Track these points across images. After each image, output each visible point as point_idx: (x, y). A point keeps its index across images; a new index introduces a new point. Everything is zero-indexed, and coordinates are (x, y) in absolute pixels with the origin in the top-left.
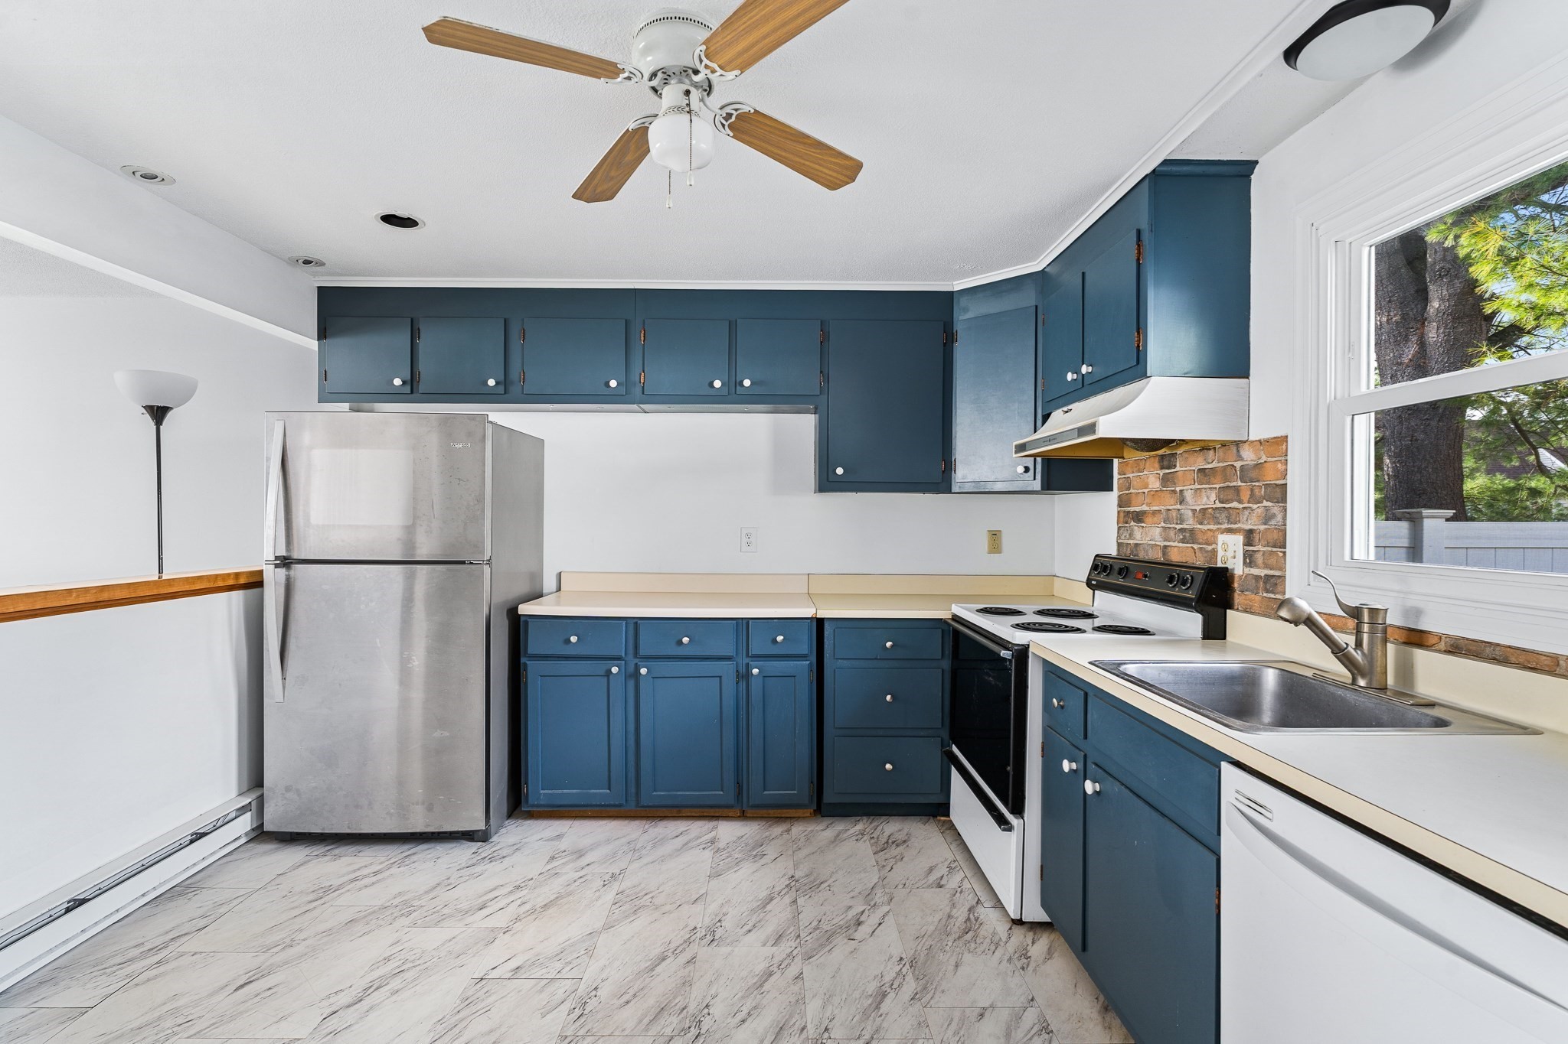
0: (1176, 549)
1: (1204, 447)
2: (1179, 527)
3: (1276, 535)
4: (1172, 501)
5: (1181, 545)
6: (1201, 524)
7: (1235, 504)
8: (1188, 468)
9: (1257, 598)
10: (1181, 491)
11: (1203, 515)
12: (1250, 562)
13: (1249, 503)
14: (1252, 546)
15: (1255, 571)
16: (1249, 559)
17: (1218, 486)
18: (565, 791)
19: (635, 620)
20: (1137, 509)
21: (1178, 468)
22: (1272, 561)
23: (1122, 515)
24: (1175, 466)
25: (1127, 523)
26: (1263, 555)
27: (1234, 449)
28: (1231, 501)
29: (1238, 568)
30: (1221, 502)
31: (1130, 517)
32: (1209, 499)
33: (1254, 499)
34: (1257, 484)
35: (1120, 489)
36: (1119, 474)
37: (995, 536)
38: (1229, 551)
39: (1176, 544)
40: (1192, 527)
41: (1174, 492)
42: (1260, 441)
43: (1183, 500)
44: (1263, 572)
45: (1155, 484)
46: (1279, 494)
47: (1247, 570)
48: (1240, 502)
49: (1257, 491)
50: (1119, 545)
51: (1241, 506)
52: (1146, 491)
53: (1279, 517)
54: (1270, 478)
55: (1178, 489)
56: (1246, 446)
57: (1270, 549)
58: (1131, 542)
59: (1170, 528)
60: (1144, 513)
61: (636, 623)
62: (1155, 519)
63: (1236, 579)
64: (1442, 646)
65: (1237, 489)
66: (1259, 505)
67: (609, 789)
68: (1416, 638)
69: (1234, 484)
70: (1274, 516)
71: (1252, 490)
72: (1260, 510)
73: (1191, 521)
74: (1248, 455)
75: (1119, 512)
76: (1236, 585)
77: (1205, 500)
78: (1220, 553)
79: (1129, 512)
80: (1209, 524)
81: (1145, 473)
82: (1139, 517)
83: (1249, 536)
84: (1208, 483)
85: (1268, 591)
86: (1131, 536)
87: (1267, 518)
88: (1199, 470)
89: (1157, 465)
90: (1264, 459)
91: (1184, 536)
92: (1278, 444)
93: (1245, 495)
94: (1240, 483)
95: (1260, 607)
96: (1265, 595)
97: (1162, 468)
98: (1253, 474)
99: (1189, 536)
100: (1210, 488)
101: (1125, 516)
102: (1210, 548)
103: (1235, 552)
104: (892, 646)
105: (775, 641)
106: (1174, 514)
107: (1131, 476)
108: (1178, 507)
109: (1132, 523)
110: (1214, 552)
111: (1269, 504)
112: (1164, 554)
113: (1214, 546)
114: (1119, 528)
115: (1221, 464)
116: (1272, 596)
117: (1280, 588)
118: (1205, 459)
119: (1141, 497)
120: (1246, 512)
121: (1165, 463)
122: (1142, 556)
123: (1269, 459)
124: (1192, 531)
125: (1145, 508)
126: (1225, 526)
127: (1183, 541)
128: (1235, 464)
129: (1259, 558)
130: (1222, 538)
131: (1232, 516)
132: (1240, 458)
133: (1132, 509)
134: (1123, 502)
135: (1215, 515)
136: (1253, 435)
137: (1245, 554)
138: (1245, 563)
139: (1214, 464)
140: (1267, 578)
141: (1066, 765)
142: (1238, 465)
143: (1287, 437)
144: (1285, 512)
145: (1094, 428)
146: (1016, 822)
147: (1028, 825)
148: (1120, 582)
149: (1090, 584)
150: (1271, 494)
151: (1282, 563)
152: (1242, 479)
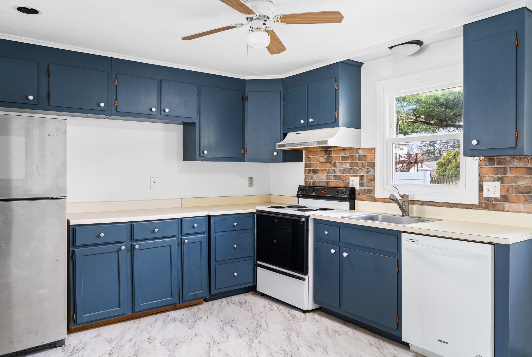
0: (332, 182)
1: (344, 149)
2: (334, 175)
3: (371, 177)
4: (331, 166)
5: (334, 181)
6: (343, 174)
7: (356, 168)
8: (337, 155)
9: (365, 196)
10: (334, 163)
11: (344, 171)
12: (362, 185)
13: (361, 167)
14: (363, 180)
15: (364, 188)
16: (361, 184)
17: (349, 162)
18: (96, 313)
19: (131, 223)
20: (314, 169)
22: (370, 185)
23: (307, 171)
24: (332, 154)
25: (309, 174)
26: (367, 183)
27: (356, 150)
28: (355, 166)
29: (358, 187)
30: (350, 167)
31: (309, 170)
32: (347, 166)
33: (363, 166)
34: (364, 161)
35: (305, 162)
36: (305, 156)
37: (251, 179)
38: (354, 182)
39: (332, 181)
40: (339, 175)
41: (332, 163)
42: (365, 148)
43: (335, 166)
44: (366, 188)
45: (322, 160)
46: (373, 165)
47: (361, 188)
48: (358, 167)
49: (364, 164)
50: (306, 182)
51: (358, 168)
52: (318, 162)
53: (372, 172)
54: (369, 160)
55: (333, 162)
56: (360, 150)
57: (369, 181)
58: (312, 180)
59: (330, 175)
60: (318, 170)
61: (132, 224)
62: (323, 172)
63: (357, 191)
64: (419, 204)
65: (357, 163)
66: (365, 168)
67: (120, 307)
68: (413, 202)
69: (356, 161)
70: (370, 171)
71: (363, 163)
72: (365, 170)
73: (339, 173)
74: (361, 153)
75: (305, 170)
76: (357, 193)
77: (344, 166)
78: (351, 183)
79: (310, 170)
80: (346, 174)
81: (318, 156)
82: (315, 172)
83: (362, 177)
84: (346, 161)
85: (368, 194)
86: (312, 178)
87: (368, 172)
88: (342, 156)
89: (324, 154)
90: (366, 154)
91: (336, 178)
92: (373, 150)
93: (360, 164)
94: (357, 161)
95: (366, 199)
96: (367, 195)
97: (326, 155)
98: (363, 159)
99: (339, 178)
100: (346, 162)
101: (308, 171)
102: (346, 181)
103: (356, 182)
104: (237, 225)
105: (193, 227)
106: (332, 170)
107: (311, 157)
108: (333, 168)
109: (312, 174)
110: (348, 183)
111: (368, 168)
112: (327, 184)
113: (348, 181)
114: (305, 176)
115: (350, 155)
116: (370, 195)
117: (372, 192)
118: (344, 153)
119: (316, 165)
120: (361, 170)
121: (327, 153)
122: (317, 185)
123: (368, 154)
124: (339, 176)
125: (318, 168)
126: (353, 174)
127: (335, 179)
128: (356, 155)
129: (365, 184)
130: (351, 178)
131: (355, 171)
132: (358, 153)
133: (312, 169)
134: (306, 166)
135: (348, 171)
136: (362, 147)
137: (360, 183)
138: (360, 186)
139: (348, 155)
140: (368, 190)
141: (333, 251)
142: (357, 155)
143: (375, 148)
144: (375, 169)
145: (325, 142)
146: (306, 277)
147: (310, 277)
148: (314, 194)
149: (298, 196)
150: (369, 165)
151: (373, 185)
152: (359, 160)
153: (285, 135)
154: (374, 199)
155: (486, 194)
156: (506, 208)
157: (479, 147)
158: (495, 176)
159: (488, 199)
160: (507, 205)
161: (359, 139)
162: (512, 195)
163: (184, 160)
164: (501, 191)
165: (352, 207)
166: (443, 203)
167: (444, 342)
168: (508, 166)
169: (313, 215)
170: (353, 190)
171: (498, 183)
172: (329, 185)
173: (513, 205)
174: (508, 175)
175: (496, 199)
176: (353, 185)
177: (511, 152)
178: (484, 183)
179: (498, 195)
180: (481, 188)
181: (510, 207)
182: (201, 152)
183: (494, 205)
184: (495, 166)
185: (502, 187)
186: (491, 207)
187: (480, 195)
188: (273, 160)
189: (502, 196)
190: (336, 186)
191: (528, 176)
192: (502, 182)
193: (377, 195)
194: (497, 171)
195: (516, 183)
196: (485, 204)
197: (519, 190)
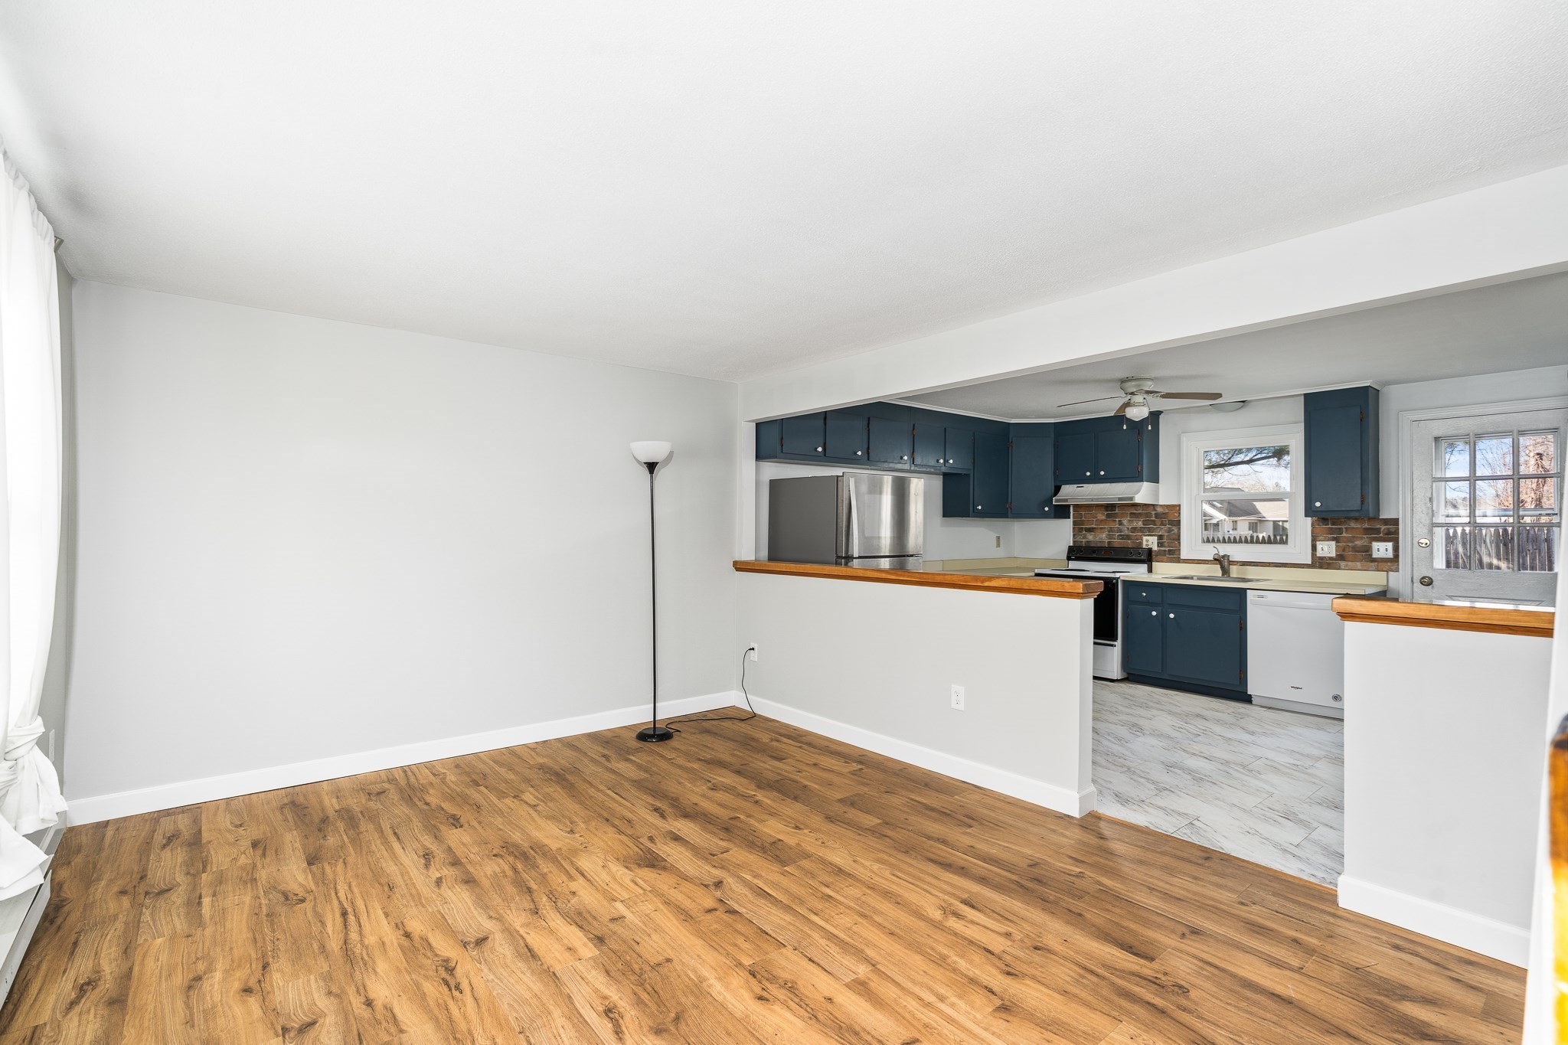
0: (1117, 542)
2: (1119, 533)
4: (1114, 524)
5: (1119, 540)
6: (1133, 533)
7: (1152, 526)
8: (1124, 513)
9: (1166, 557)
10: (1120, 520)
11: (1134, 529)
13: (1160, 525)
14: (1162, 540)
15: (1164, 548)
16: (1160, 544)
17: (1142, 519)
20: (1089, 526)
21: (1117, 511)
22: (1173, 545)
25: (1081, 532)
26: (1168, 543)
27: (1152, 507)
28: (1150, 524)
29: (1155, 548)
30: (1144, 525)
31: (1078, 528)
32: (1139, 524)
33: (1162, 524)
34: (1164, 519)
35: (1073, 518)
36: (1074, 512)
38: (1151, 542)
39: (1116, 540)
40: (1127, 534)
42: (1165, 505)
43: (1121, 524)
44: (1167, 549)
45: (1101, 517)
46: (1178, 523)
47: (1160, 548)
48: (1155, 525)
49: (1164, 522)
50: (1074, 542)
51: (1155, 527)
52: (1095, 519)
53: (1176, 531)
55: (1117, 520)
56: (1158, 506)
57: (1171, 540)
58: (1086, 540)
59: (1113, 534)
60: (1094, 528)
62: (1102, 530)
63: (1155, 551)
64: (1239, 563)
65: (1153, 521)
66: (1165, 526)
69: (1152, 519)
70: (1173, 530)
71: (1162, 521)
72: (1166, 528)
73: (1127, 532)
74: (1159, 510)
75: (1074, 528)
76: (1154, 554)
77: (1135, 524)
78: (1145, 543)
79: (1082, 527)
80: (1138, 532)
81: (1094, 514)
82: (1090, 530)
83: (1160, 537)
84: (1137, 518)
85: (1170, 554)
86: (1085, 538)
87: (1170, 531)
88: (1131, 513)
89: (1104, 512)
90: (1167, 511)
91: (1121, 537)
92: (1176, 507)
93: (1158, 522)
94: (1154, 519)
95: (1168, 560)
96: (1168, 556)
98: (1162, 516)
99: (1128, 537)
100: (1138, 520)
102: (1138, 541)
103: (1153, 542)
106: (1116, 529)
107: (1083, 514)
108: (1118, 526)
109: (1085, 532)
110: (1141, 543)
111: (1170, 526)
112: (1108, 544)
113: (1140, 540)
114: (1075, 535)
115: (1144, 511)
116: (1173, 556)
117: (1177, 553)
118: (1135, 509)
119: (1091, 522)
120: (1159, 529)
121: (1109, 511)
122: (1092, 545)
123: (1170, 511)
125: (1093, 526)
126: (1148, 533)
129: (1166, 544)
130: (1145, 538)
131: (1151, 530)
132: (1155, 510)
133: (1084, 526)
134: (1075, 523)
135: (1141, 530)
136: (1161, 503)
137: (1158, 543)
138: (1158, 546)
139: (1140, 511)
140: (1169, 551)
141: (1154, 613)
142: (1153, 513)
143: (1179, 506)
144: (1179, 529)
145: (1131, 499)
146: (1115, 643)
147: (1119, 643)
148: (1094, 556)
149: (1069, 558)
150: (1171, 523)
151: (1178, 545)
152: (1156, 517)
153: (1057, 489)
154: (1178, 560)
155: (1319, 553)
156: (1342, 567)
157: (1323, 509)
158: (1330, 536)
159: (1321, 558)
160: (1343, 564)
161: (1156, 494)
162: (1349, 554)
163: (944, 516)
164: (1336, 551)
165: (1150, 570)
166: (1269, 563)
167: (1298, 688)
168: (1343, 527)
169: (1123, 576)
170: (1150, 550)
171: (1333, 543)
172: (1111, 546)
173: (1350, 563)
174: (1344, 535)
175: (1331, 558)
176: (1147, 545)
177: (1356, 514)
178: (1318, 542)
179: (1333, 554)
180: (1314, 548)
181: (1347, 566)
182: (974, 507)
183: (1329, 564)
184: (1330, 526)
185: (1337, 546)
186: (1325, 566)
187: (1314, 554)
188: (1045, 516)
189: (1337, 555)
190: (1122, 546)
191: (1365, 536)
192: (1337, 542)
193: (1183, 557)
194: (1331, 532)
195: (1353, 542)
196: (1319, 563)
197: (1355, 549)
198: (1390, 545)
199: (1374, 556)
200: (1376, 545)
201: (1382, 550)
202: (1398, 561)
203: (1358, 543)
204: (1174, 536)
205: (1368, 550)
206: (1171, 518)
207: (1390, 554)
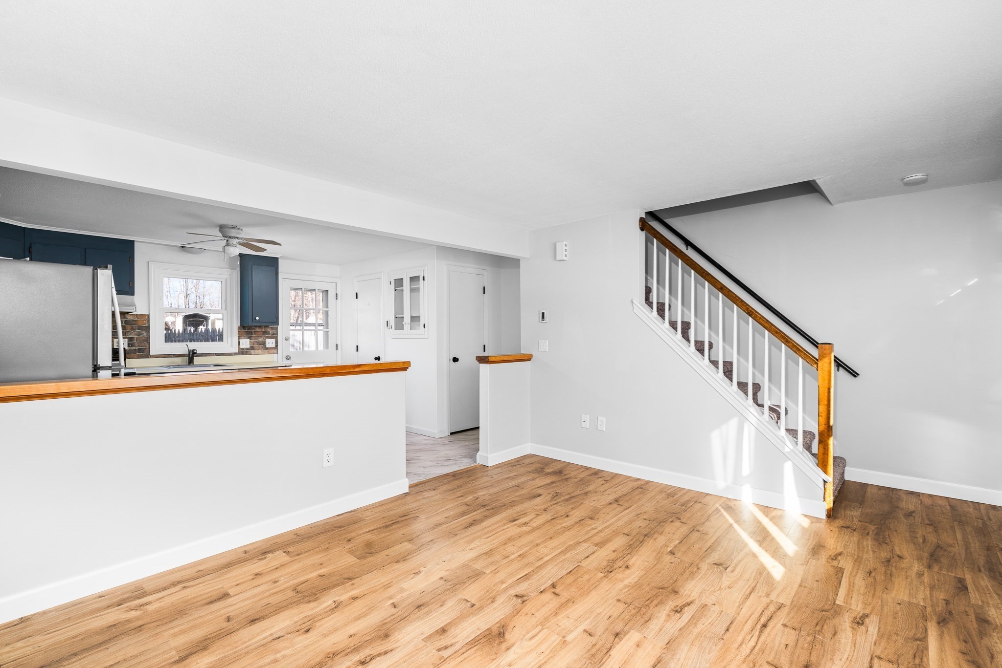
15: (134, 348)
22: (143, 345)
26: (138, 343)
33: (132, 329)
44: (137, 348)
46: (147, 329)
47: (129, 348)
49: (134, 327)
51: (126, 331)
53: (145, 334)
56: (129, 315)
57: (141, 342)
70: (143, 334)
71: (132, 327)
72: (136, 332)
74: (130, 318)
83: (131, 339)
85: (141, 352)
87: (139, 334)
90: (137, 319)
92: (145, 317)
93: (129, 328)
95: (137, 357)
96: (139, 353)
98: (133, 323)
103: (123, 343)
111: (140, 331)
116: (143, 353)
117: (146, 351)
120: (130, 333)
129: (136, 345)
132: (126, 318)
136: (135, 312)
137: (128, 344)
138: (128, 346)
140: (140, 349)
142: (124, 320)
143: (148, 315)
144: (149, 332)
150: (140, 328)
151: (147, 345)
152: (125, 324)
154: (148, 356)
155: (242, 346)
156: (252, 353)
158: (246, 337)
159: (243, 349)
160: (252, 351)
161: (132, 305)
162: (256, 346)
164: (250, 345)
168: (253, 331)
171: (248, 341)
173: (256, 351)
174: (253, 336)
175: (247, 349)
178: (241, 341)
179: (248, 347)
181: (254, 353)
183: (246, 352)
184: (247, 330)
185: (250, 342)
186: (245, 353)
187: (239, 347)
189: (250, 347)
191: (263, 336)
192: (250, 340)
193: (152, 353)
194: (247, 333)
195: (257, 340)
196: (242, 352)
197: (259, 343)
198: (274, 340)
199: (267, 347)
200: (268, 341)
201: (271, 343)
202: (277, 348)
203: (261, 340)
204: (144, 338)
205: (264, 343)
206: (140, 324)
207: (274, 346)
